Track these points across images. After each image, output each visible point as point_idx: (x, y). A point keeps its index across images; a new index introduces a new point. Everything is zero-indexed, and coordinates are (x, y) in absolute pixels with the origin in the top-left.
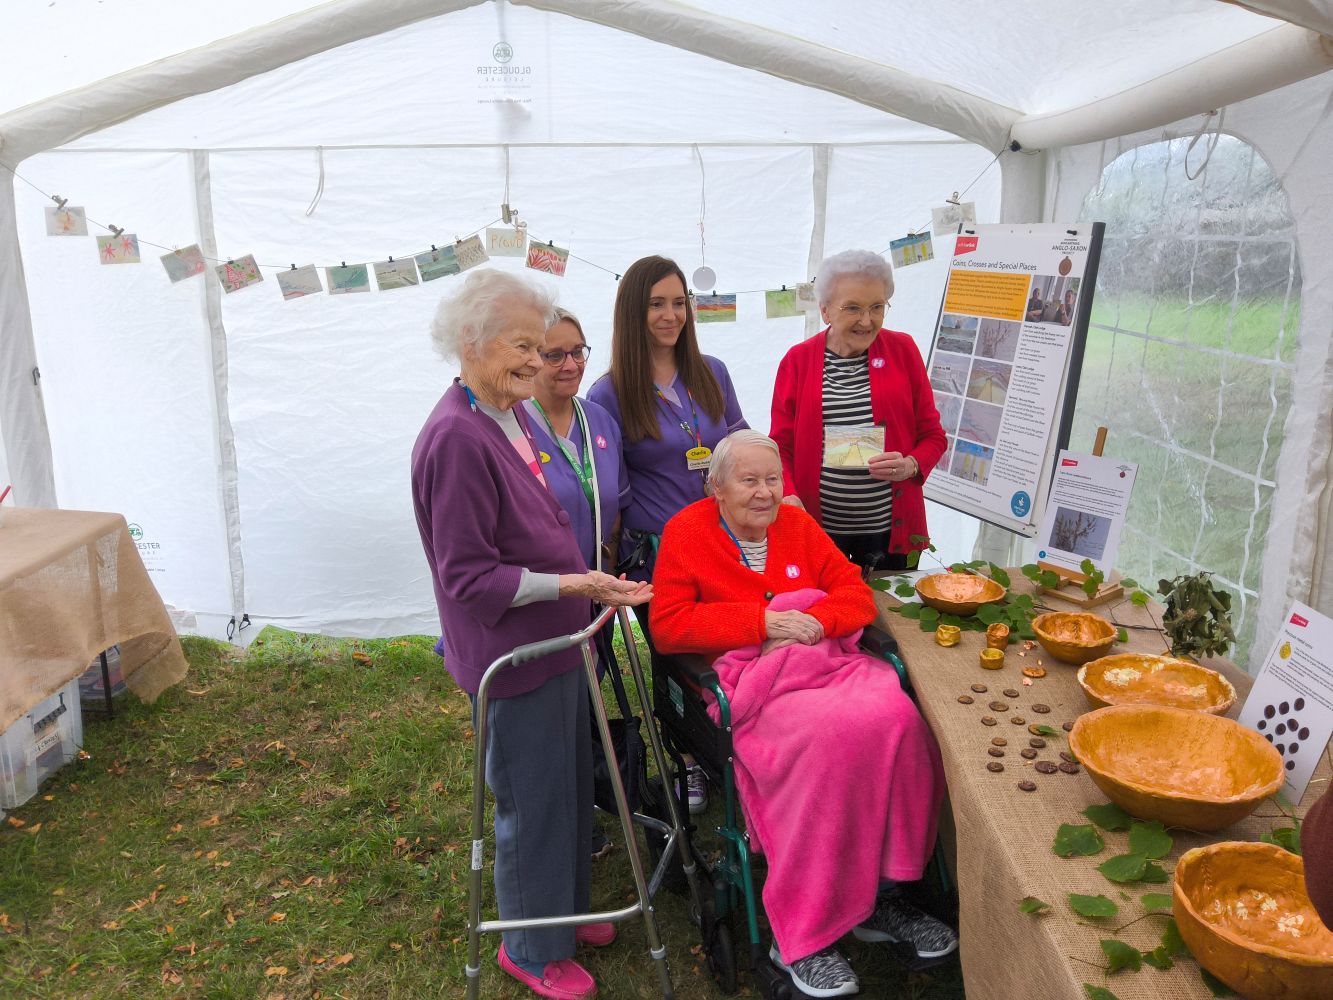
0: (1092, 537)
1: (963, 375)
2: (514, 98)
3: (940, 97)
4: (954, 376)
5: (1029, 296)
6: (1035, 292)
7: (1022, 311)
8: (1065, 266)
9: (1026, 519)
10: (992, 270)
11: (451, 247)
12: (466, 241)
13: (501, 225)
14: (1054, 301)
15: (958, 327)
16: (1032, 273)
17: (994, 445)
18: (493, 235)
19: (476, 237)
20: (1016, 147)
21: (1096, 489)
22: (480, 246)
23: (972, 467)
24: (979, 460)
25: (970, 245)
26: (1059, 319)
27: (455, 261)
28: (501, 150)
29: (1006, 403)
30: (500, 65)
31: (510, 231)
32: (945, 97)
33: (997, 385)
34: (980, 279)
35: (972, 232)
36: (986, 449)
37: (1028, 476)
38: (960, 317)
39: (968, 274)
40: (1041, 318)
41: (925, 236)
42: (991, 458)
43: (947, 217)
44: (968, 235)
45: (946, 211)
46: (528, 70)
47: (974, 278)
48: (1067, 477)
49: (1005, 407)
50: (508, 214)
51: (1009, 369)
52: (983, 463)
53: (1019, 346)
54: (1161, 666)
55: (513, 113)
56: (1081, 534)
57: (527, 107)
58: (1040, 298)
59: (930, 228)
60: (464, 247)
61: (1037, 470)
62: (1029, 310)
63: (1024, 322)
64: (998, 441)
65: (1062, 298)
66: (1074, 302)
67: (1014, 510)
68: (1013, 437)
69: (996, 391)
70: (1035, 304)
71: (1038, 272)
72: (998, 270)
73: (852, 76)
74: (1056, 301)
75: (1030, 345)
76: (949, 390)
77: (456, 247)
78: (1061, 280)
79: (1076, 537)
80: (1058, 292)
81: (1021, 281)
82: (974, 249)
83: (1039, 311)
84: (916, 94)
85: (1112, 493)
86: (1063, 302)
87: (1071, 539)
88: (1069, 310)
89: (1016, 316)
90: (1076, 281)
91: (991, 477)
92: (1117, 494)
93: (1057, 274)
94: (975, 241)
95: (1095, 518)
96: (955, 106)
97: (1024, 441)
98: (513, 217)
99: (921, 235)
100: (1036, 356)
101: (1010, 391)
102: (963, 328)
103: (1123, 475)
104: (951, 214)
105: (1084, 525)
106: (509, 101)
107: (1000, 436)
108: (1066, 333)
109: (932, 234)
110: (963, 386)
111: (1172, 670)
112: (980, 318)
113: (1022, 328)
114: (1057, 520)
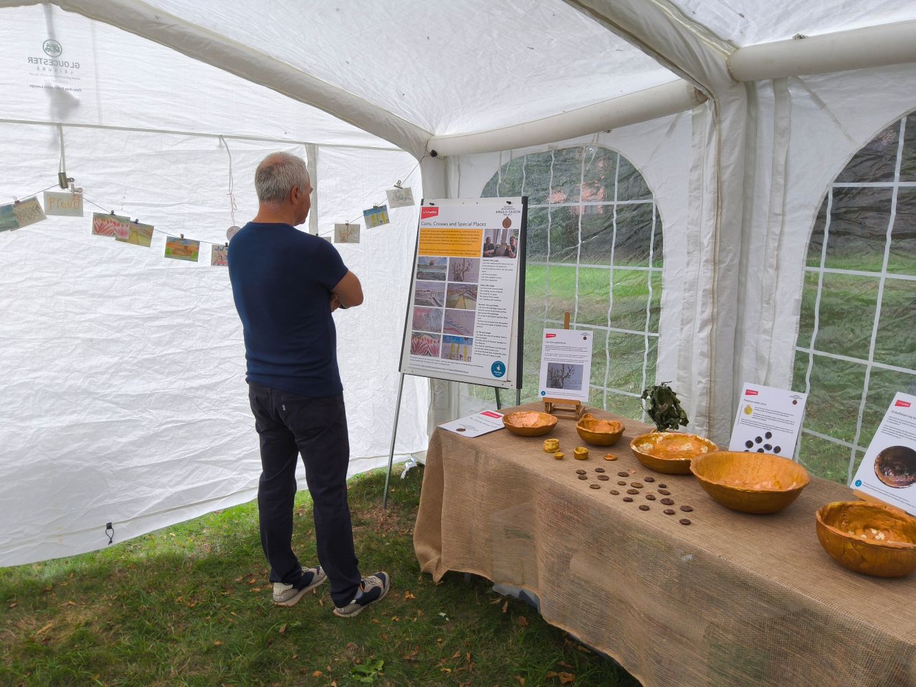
0: (573, 377)
1: (441, 294)
2: (61, 86)
3: (387, 119)
4: (433, 296)
5: (483, 242)
6: (488, 239)
7: (480, 251)
8: (507, 223)
9: (504, 378)
10: (453, 227)
11: (10, 206)
12: (24, 202)
13: (58, 190)
14: (502, 244)
15: (431, 264)
16: (484, 228)
17: (473, 335)
18: (50, 197)
19: (34, 199)
20: (434, 154)
21: (569, 349)
22: (38, 207)
23: (458, 351)
24: (462, 346)
25: (433, 212)
26: (507, 254)
27: (14, 219)
28: (56, 128)
29: (477, 308)
30: (50, 58)
31: (67, 195)
32: (390, 120)
33: (468, 298)
34: (444, 233)
35: (433, 204)
36: (466, 339)
37: (501, 351)
38: (432, 258)
39: (433, 231)
40: (494, 255)
41: (383, 208)
42: (471, 344)
43: (396, 196)
44: (431, 206)
45: (395, 192)
46: (77, 66)
47: (439, 233)
48: (550, 344)
49: (477, 311)
50: (64, 181)
51: (476, 287)
52: (466, 348)
53: (480, 273)
54: (661, 438)
55: (63, 102)
56: (566, 377)
57: (75, 95)
58: (491, 242)
59: (386, 203)
60: (22, 207)
61: (507, 347)
62: (484, 250)
63: (482, 258)
64: (475, 334)
65: (508, 242)
66: (517, 244)
67: (494, 374)
68: (486, 329)
69: (468, 302)
70: (488, 246)
71: (488, 227)
72: (457, 227)
73: (333, 99)
74: (503, 243)
75: (489, 272)
76: (432, 305)
77: (14, 206)
78: (505, 232)
79: (563, 379)
80: (504, 237)
81: (476, 234)
82: (437, 214)
83: (491, 250)
84: (373, 115)
85: (580, 350)
86: (509, 244)
87: (560, 381)
88: (513, 249)
89: (475, 254)
90: (516, 231)
91: (473, 356)
92: (584, 350)
93: (502, 228)
94: (437, 209)
95: (573, 366)
96: (396, 126)
97: (494, 330)
98: (69, 184)
99: (381, 207)
100: (493, 278)
101: (479, 301)
102: (435, 265)
103: (585, 338)
104: (398, 194)
105: (566, 371)
106: (58, 88)
107: (476, 329)
108: (514, 263)
109: (388, 207)
110: (442, 301)
111: (668, 439)
112: (448, 258)
113: (481, 261)
114: (549, 371)
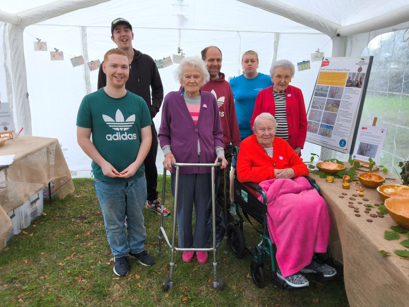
0: (372, 151)
1: (323, 104)
2: (183, 14)
3: (316, 19)
4: (320, 104)
5: (347, 79)
6: (349, 78)
7: (345, 83)
8: (360, 70)
9: (345, 148)
10: (334, 71)
11: (161, 60)
12: (166, 58)
13: (177, 54)
14: (356, 80)
15: (322, 89)
16: (348, 72)
17: (334, 125)
18: (175, 56)
19: (170, 57)
20: (338, 35)
21: (373, 136)
22: (170, 60)
23: (326, 132)
24: (328, 130)
25: (327, 64)
26: (357, 86)
27: (162, 64)
28: (178, 30)
29: (338, 112)
30: (179, 4)
31: (180, 56)
32: (317, 19)
33: (336, 107)
34: (330, 74)
35: (327, 60)
36: (331, 126)
37: (345, 134)
38: (323, 86)
39: (326, 73)
40: (351, 86)
41: (308, 62)
42: (333, 129)
43: (315, 56)
44: (326, 61)
45: (315, 54)
46: (188, 6)
47: (328, 74)
48: (363, 133)
49: (338, 113)
50: (179, 51)
51: (339, 102)
52: (330, 131)
53: (343, 94)
54: (401, 188)
55: (183, 19)
56: (368, 150)
57: (187, 17)
58: (351, 79)
59: (310, 59)
60: (165, 60)
61: (349, 132)
62: (347, 83)
63: (345, 87)
64: (335, 124)
65: (359, 79)
66: (363, 80)
67: (340, 145)
68: (340, 123)
69: (335, 109)
70: (349, 81)
71: (350, 72)
72: (336, 71)
73: (289, 11)
74: (357, 80)
75: (347, 94)
76: (318, 109)
77: (163, 60)
78: (358, 74)
79: (366, 151)
80: (357, 77)
81: (345, 74)
82: (328, 65)
83: (350, 84)
84: (308, 17)
85: (378, 137)
86: (359, 81)
87: (365, 152)
88: (361, 83)
89: (342, 85)
90: (364, 74)
91: (333, 136)
92: (380, 138)
93: (357, 72)
94: (328, 62)
95: (373, 145)
96: (320, 22)
97: (344, 124)
98: (181, 52)
99: (307, 61)
100: (349, 97)
101: (340, 108)
102: (323, 89)
103: (382, 132)
104: (317, 55)
105: (369, 147)
106: (182, 15)
107: (336, 122)
108: (360, 90)
109: (310, 62)
110: (323, 107)
111: (405, 189)
112: (330, 86)
113: (344, 89)
114: (360, 146)
